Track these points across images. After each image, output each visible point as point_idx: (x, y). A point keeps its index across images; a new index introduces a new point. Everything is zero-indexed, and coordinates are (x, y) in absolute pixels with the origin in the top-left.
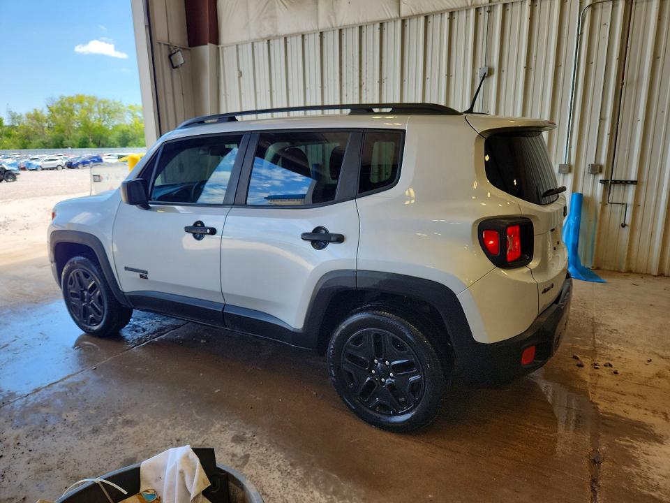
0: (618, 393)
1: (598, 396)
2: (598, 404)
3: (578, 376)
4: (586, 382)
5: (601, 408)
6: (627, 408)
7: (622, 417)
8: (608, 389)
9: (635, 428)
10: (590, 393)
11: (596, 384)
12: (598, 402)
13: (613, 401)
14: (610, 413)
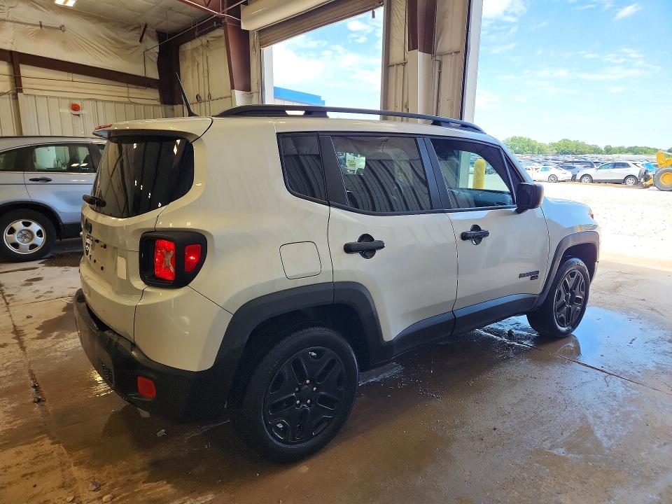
0: (32, 474)
1: (55, 454)
2: (52, 444)
3: (90, 466)
4: (75, 465)
5: (47, 441)
6: (18, 460)
7: (21, 445)
8: (46, 471)
9: (7, 442)
10: (65, 452)
11: (63, 471)
12: (53, 446)
13: (36, 458)
14: (35, 442)
